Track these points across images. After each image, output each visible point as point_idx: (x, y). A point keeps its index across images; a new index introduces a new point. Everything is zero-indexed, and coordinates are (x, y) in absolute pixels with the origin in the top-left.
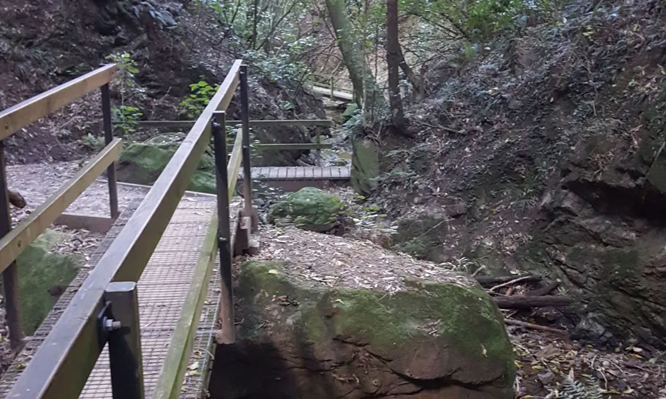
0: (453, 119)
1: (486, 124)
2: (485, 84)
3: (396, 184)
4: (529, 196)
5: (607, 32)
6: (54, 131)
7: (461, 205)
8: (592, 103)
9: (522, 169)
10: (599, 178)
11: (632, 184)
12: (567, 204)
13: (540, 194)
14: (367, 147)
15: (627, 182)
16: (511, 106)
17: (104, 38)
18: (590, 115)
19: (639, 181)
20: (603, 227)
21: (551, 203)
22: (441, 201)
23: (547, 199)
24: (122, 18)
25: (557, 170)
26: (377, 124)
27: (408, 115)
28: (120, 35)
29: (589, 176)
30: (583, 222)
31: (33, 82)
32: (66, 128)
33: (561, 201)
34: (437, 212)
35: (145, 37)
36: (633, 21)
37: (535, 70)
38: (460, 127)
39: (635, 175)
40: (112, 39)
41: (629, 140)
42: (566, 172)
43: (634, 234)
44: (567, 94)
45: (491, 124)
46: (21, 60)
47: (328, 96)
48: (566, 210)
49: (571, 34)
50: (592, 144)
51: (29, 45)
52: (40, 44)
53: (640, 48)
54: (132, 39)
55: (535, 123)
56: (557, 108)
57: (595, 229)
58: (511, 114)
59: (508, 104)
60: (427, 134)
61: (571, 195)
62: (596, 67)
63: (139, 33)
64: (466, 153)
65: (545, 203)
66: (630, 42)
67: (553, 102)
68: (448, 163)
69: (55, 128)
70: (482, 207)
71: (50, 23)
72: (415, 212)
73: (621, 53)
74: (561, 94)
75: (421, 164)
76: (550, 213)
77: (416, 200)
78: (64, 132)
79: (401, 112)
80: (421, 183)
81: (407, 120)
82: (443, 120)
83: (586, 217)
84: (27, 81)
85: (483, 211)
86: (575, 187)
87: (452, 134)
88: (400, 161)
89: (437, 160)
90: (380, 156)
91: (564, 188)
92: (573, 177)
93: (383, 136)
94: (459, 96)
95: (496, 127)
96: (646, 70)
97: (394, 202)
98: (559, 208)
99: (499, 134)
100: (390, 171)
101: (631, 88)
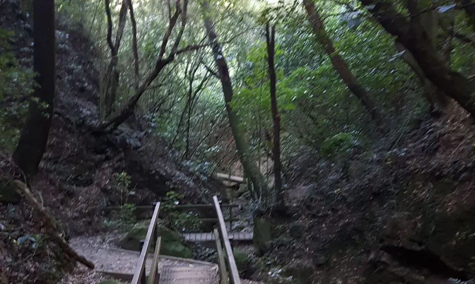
0: (314, 207)
1: (334, 210)
2: (332, 186)
3: (282, 245)
4: (361, 254)
5: (399, 162)
6: (70, 214)
7: (322, 259)
8: (394, 201)
9: (356, 237)
10: (401, 245)
11: (419, 249)
12: (384, 259)
13: (368, 253)
14: (263, 222)
15: (416, 247)
16: (348, 200)
17: (99, 156)
18: (393, 208)
19: (423, 247)
20: (405, 273)
21: (375, 259)
22: (309, 256)
23: (372, 256)
24: (110, 144)
25: (377, 239)
26: (269, 209)
27: (287, 204)
28: (109, 154)
29: (395, 243)
30: (394, 270)
31: (57, 185)
32: (77, 212)
33: (380, 257)
34: (307, 263)
35: (123, 154)
36: (413, 157)
37: (361, 180)
38: (318, 212)
39: (420, 244)
40: (104, 157)
41: (416, 224)
42: (382, 241)
43: (423, 277)
44: (379, 195)
45: (337, 211)
46: (51, 172)
47: (226, 179)
48: (384, 263)
49: (379, 162)
50: (395, 225)
51: (56, 163)
52: (61, 162)
53: (418, 172)
54: (115, 156)
55: (362, 212)
56: (374, 203)
57: (401, 274)
58: (348, 206)
59: (346, 199)
60: (299, 216)
61: (386, 254)
62: (395, 181)
63: (120, 152)
64: (323, 228)
65: (371, 259)
66: (412, 168)
67: (372, 199)
68: (312, 233)
69: (70, 213)
70: (335, 260)
71: (68, 149)
72: (294, 263)
73: (408, 175)
74: (376, 195)
75: (296, 233)
76: (374, 264)
77: (295, 255)
78: (75, 214)
79: (283, 202)
80: (296, 245)
81: (287, 208)
82: (309, 207)
83: (395, 267)
84: (54, 184)
85: (335, 262)
86: (388, 249)
87: (314, 216)
88: (283, 231)
89: (306, 231)
90: (271, 228)
91: (381, 249)
92: (386, 243)
93: (273, 216)
94: (317, 194)
95: (340, 212)
96: (423, 184)
97: (281, 257)
98: (379, 261)
99: (341, 217)
100: (278, 237)
101: (415, 194)
